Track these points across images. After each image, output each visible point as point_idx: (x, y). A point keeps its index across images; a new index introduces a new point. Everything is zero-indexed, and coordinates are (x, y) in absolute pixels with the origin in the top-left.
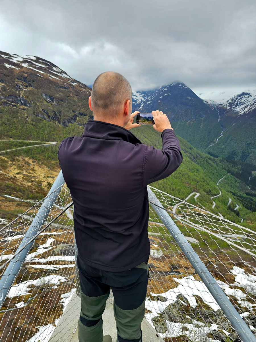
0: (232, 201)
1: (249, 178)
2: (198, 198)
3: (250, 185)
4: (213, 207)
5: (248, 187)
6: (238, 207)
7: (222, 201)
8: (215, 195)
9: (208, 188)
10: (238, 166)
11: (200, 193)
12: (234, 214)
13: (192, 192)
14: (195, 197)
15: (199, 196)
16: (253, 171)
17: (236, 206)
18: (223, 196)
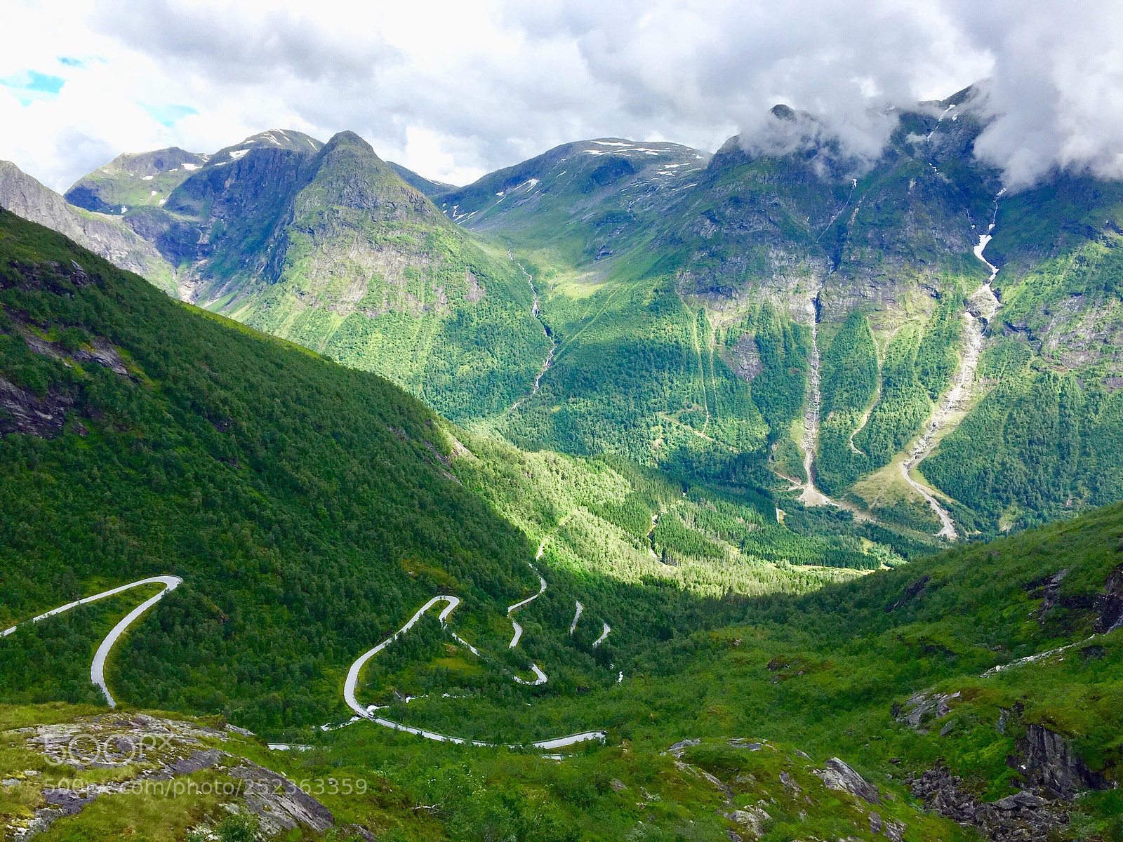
0: (584, 612)
2: (455, 615)
7: (547, 619)
8: (523, 596)
9: (493, 571)
11: (461, 596)
13: (433, 593)
14: (444, 616)
15: (458, 609)
17: (600, 629)
18: (551, 596)
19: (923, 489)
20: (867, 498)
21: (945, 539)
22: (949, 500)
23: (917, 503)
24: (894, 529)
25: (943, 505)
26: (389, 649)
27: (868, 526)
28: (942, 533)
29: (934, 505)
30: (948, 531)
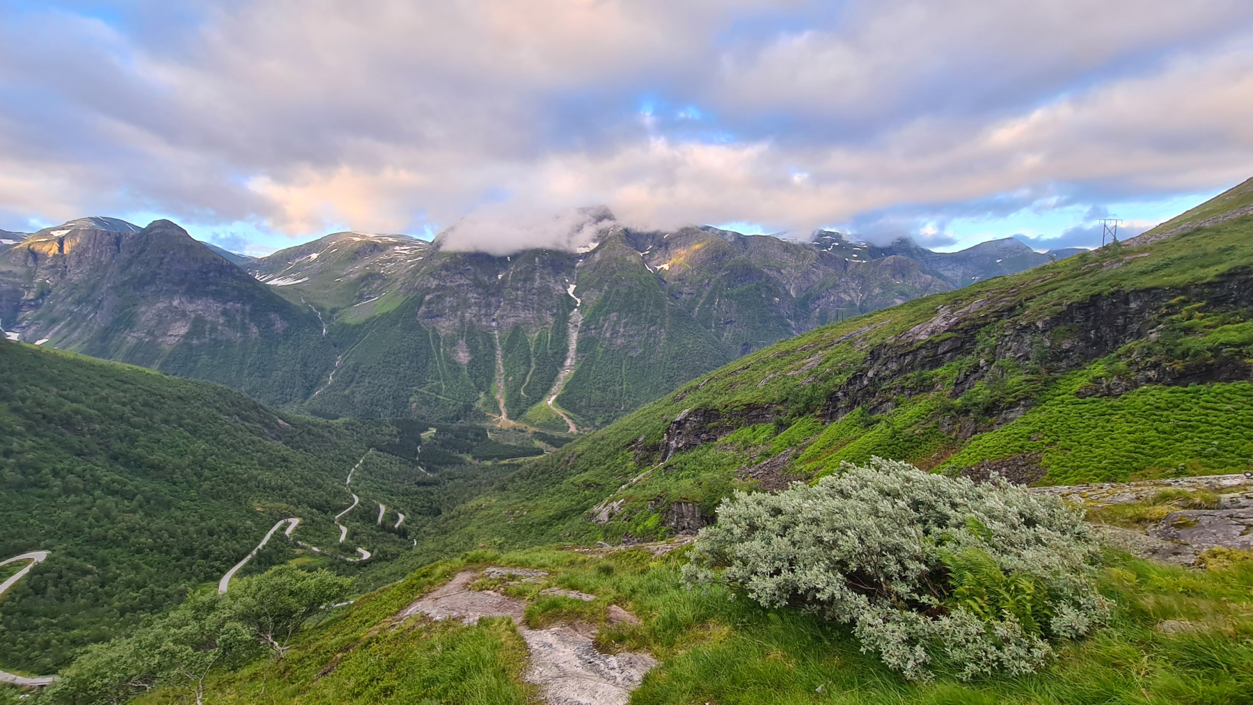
0: (386, 510)
1: (418, 448)
2: (296, 530)
3: (422, 463)
4: (343, 538)
5: (420, 468)
6: (401, 517)
7: (361, 518)
8: (344, 508)
9: (321, 496)
10: (388, 427)
11: (300, 517)
12: (396, 537)
13: (279, 519)
14: (288, 532)
15: (299, 524)
16: (422, 432)
17: (398, 518)
18: (362, 505)
19: (560, 412)
20: (533, 419)
21: (572, 433)
22: (572, 415)
23: (557, 418)
24: (548, 432)
25: (570, 418)
26: (250, 562)
27: (536, 433)
28: (570, 431)
29: (565, 418)
30: (573, 429)
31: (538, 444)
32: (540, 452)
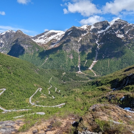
1: (62, 77)
4: (49, 93)
5: (62, 81)
6: (60, 91)
7: (52, 90)
8: (49, 87)
12: (59, 95)
13: (38, 88)
14: (40, 91)
16: (63, 73)
23: (92, 72)
25: (95, 73)
26: (34, 95)
27: (87, 75)
28: (95, 76)
31: (87, 78)
32: (88, 80)
